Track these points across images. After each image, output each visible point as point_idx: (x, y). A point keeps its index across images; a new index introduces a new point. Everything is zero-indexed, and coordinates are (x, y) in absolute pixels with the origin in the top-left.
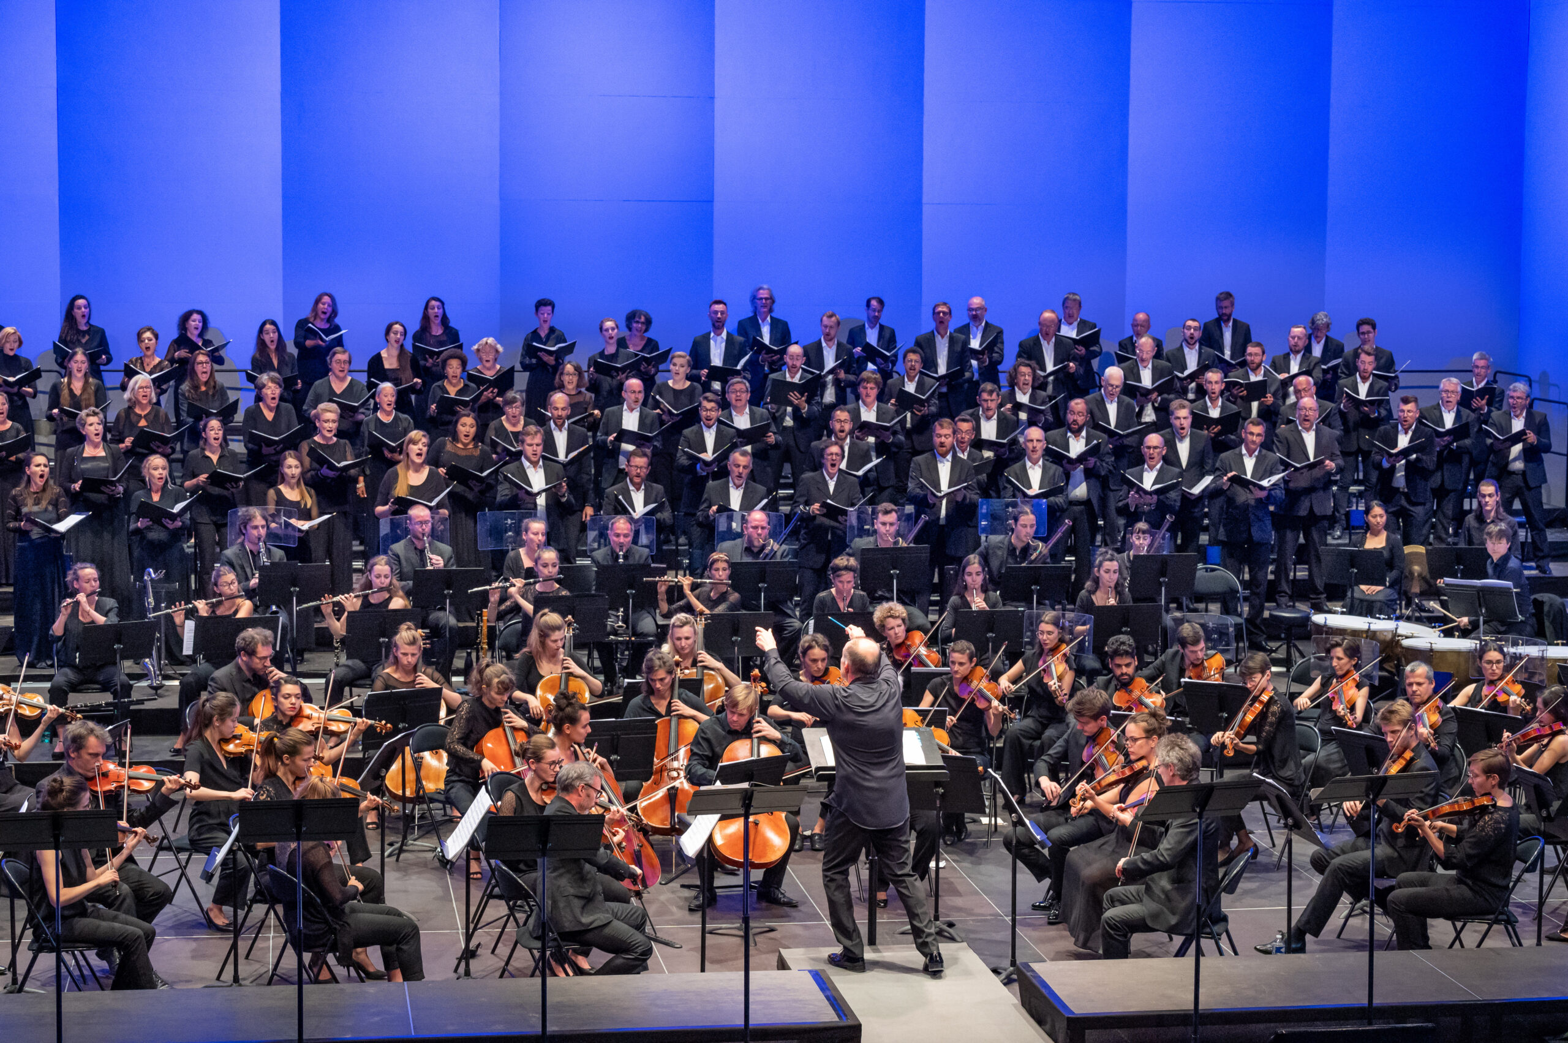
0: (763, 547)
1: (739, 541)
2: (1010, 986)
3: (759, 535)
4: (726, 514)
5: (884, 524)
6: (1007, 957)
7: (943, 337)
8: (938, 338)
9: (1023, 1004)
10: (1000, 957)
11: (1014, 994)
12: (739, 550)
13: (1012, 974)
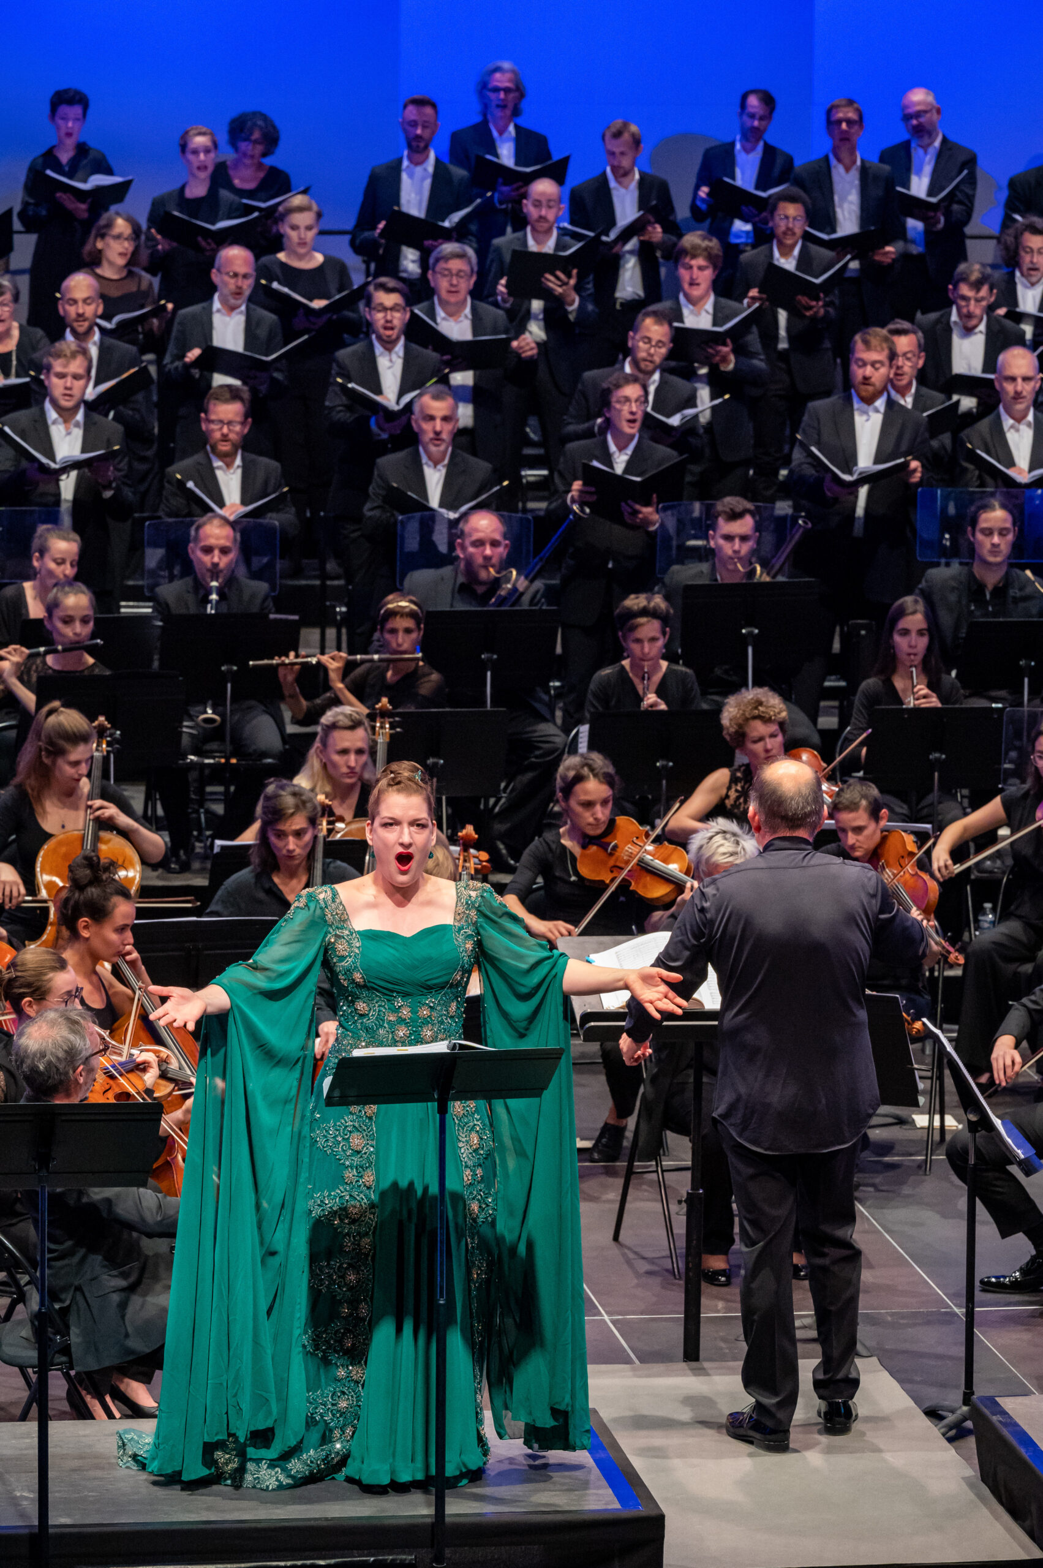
0: (496, 584)
1: (447, 571)
2: (959, 1443)
3: (487, 559)
4: (418, 515)
5: (729, 538)
6: (957, 1387)
7: (847, 169)
8: (838, 172)
9: (984, 1479)
10: (943, 1385)
11: (967, 1459)
12: (446, 589)
13: (965, 1419)
